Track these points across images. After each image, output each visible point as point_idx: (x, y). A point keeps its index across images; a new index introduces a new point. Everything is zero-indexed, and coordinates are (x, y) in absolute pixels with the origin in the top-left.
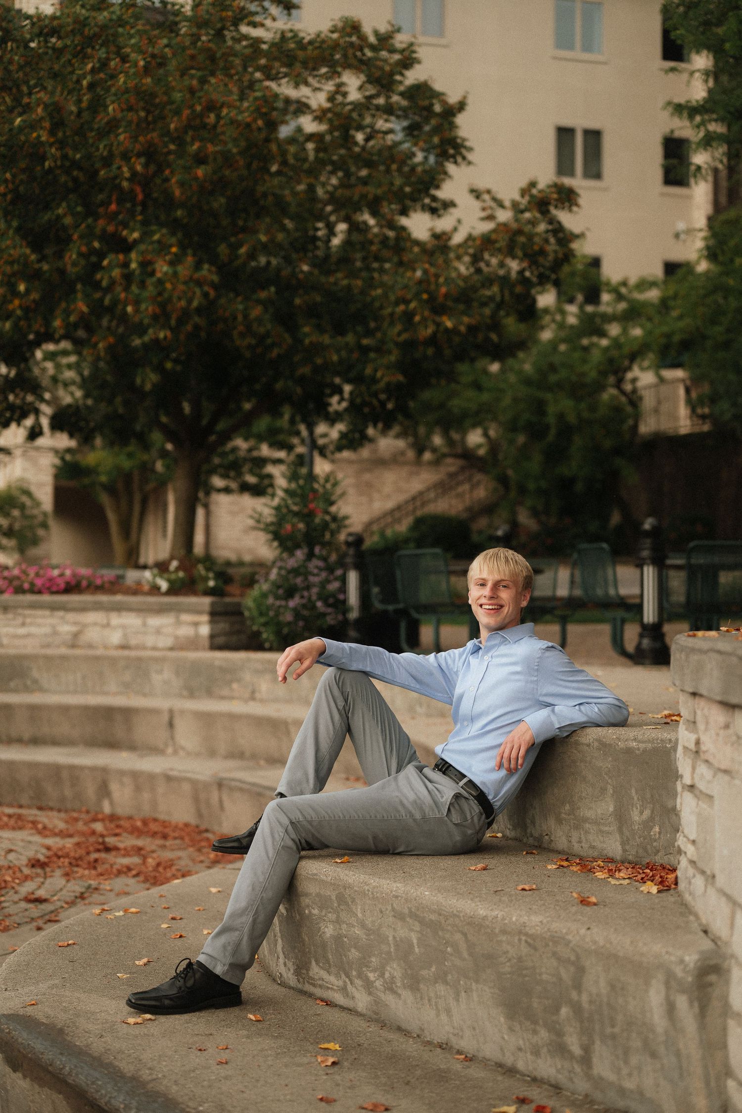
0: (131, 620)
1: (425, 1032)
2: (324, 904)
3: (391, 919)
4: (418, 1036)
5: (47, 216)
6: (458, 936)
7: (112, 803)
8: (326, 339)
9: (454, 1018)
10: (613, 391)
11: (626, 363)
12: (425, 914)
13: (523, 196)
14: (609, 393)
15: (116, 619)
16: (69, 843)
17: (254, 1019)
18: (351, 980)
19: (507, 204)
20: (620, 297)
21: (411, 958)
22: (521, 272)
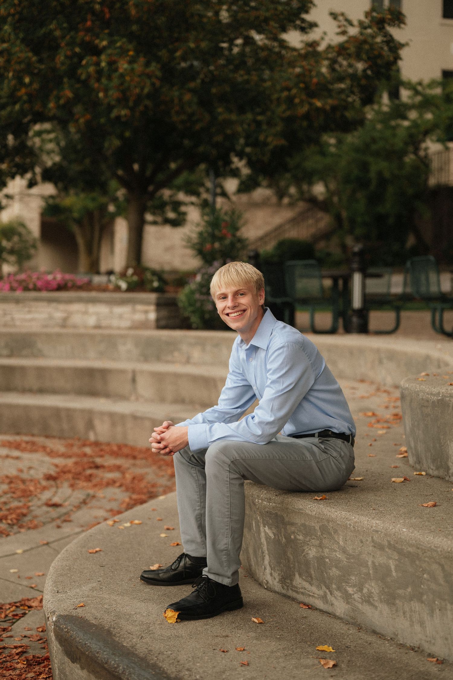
0: (102, 309)
1: (399, 636)
2: (308, 532)
3: (371, 548)
4: (391, 639)
5: (43, 31)
6: (435, 567)
7: (96, 434)
8: (234, 117)
9: (427, 628)
10: (412, 156)
11: (421, 137)
12: (404, 547)
13: (366, 17)
14: (409, 159)
15: (92, 309)
16: (70, 462)
17: (257, 622)
18: (330, 591)
19: (355, 23)
20: (417, 93)
21: (389, 579)
22: (364, 71)
